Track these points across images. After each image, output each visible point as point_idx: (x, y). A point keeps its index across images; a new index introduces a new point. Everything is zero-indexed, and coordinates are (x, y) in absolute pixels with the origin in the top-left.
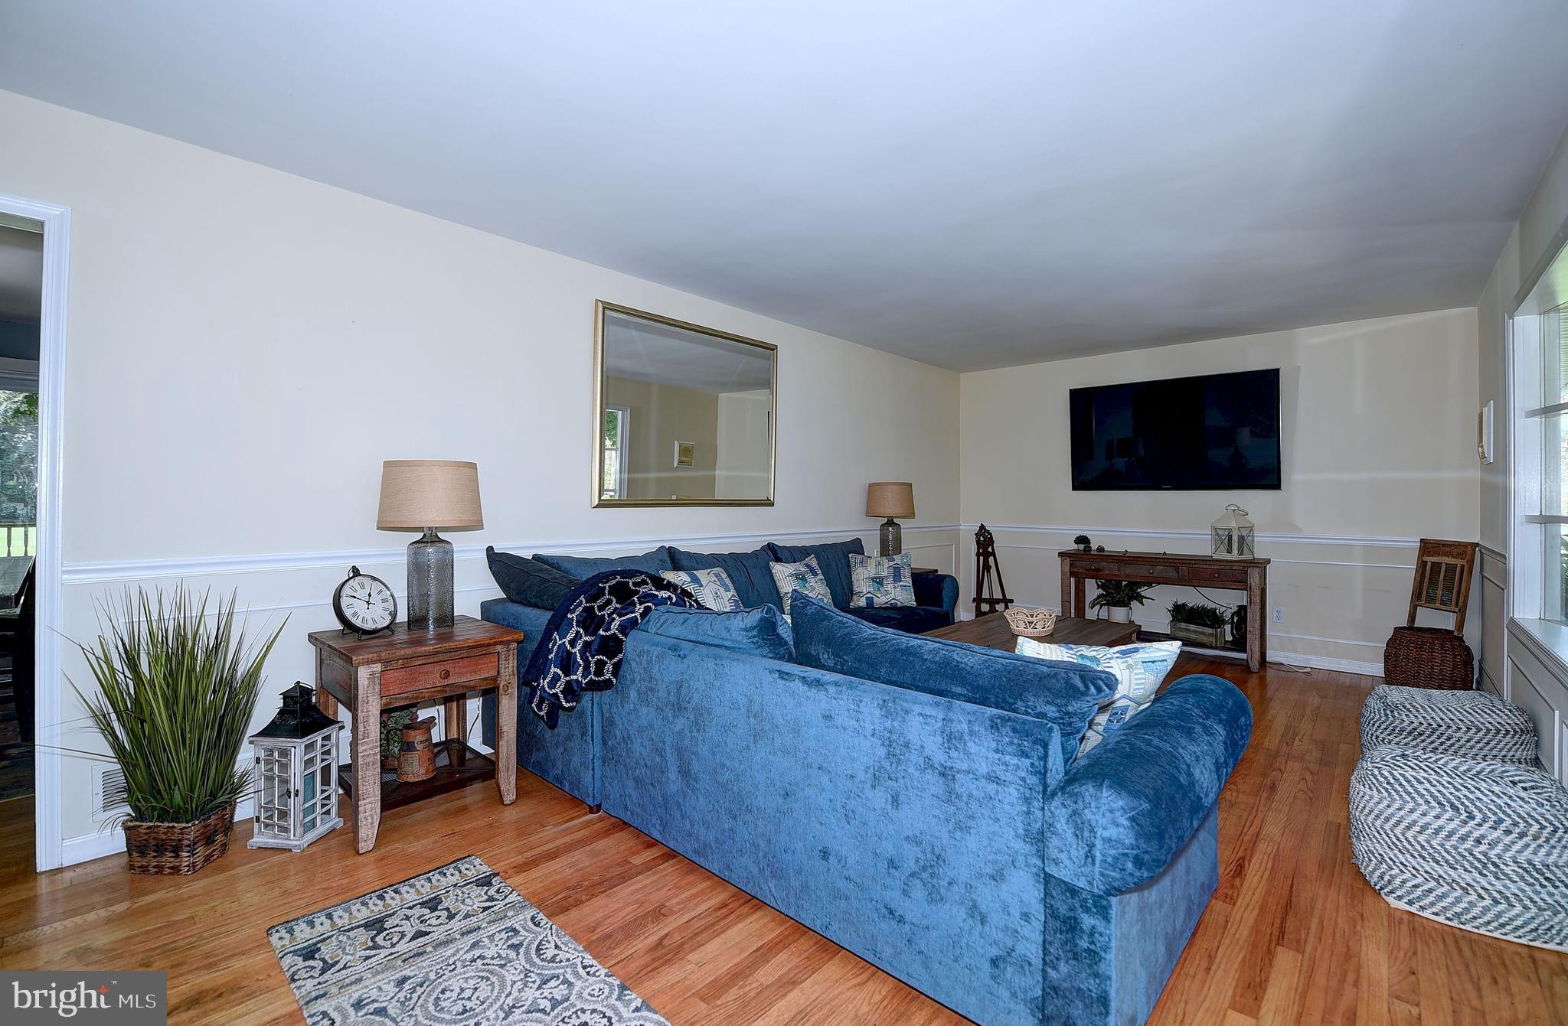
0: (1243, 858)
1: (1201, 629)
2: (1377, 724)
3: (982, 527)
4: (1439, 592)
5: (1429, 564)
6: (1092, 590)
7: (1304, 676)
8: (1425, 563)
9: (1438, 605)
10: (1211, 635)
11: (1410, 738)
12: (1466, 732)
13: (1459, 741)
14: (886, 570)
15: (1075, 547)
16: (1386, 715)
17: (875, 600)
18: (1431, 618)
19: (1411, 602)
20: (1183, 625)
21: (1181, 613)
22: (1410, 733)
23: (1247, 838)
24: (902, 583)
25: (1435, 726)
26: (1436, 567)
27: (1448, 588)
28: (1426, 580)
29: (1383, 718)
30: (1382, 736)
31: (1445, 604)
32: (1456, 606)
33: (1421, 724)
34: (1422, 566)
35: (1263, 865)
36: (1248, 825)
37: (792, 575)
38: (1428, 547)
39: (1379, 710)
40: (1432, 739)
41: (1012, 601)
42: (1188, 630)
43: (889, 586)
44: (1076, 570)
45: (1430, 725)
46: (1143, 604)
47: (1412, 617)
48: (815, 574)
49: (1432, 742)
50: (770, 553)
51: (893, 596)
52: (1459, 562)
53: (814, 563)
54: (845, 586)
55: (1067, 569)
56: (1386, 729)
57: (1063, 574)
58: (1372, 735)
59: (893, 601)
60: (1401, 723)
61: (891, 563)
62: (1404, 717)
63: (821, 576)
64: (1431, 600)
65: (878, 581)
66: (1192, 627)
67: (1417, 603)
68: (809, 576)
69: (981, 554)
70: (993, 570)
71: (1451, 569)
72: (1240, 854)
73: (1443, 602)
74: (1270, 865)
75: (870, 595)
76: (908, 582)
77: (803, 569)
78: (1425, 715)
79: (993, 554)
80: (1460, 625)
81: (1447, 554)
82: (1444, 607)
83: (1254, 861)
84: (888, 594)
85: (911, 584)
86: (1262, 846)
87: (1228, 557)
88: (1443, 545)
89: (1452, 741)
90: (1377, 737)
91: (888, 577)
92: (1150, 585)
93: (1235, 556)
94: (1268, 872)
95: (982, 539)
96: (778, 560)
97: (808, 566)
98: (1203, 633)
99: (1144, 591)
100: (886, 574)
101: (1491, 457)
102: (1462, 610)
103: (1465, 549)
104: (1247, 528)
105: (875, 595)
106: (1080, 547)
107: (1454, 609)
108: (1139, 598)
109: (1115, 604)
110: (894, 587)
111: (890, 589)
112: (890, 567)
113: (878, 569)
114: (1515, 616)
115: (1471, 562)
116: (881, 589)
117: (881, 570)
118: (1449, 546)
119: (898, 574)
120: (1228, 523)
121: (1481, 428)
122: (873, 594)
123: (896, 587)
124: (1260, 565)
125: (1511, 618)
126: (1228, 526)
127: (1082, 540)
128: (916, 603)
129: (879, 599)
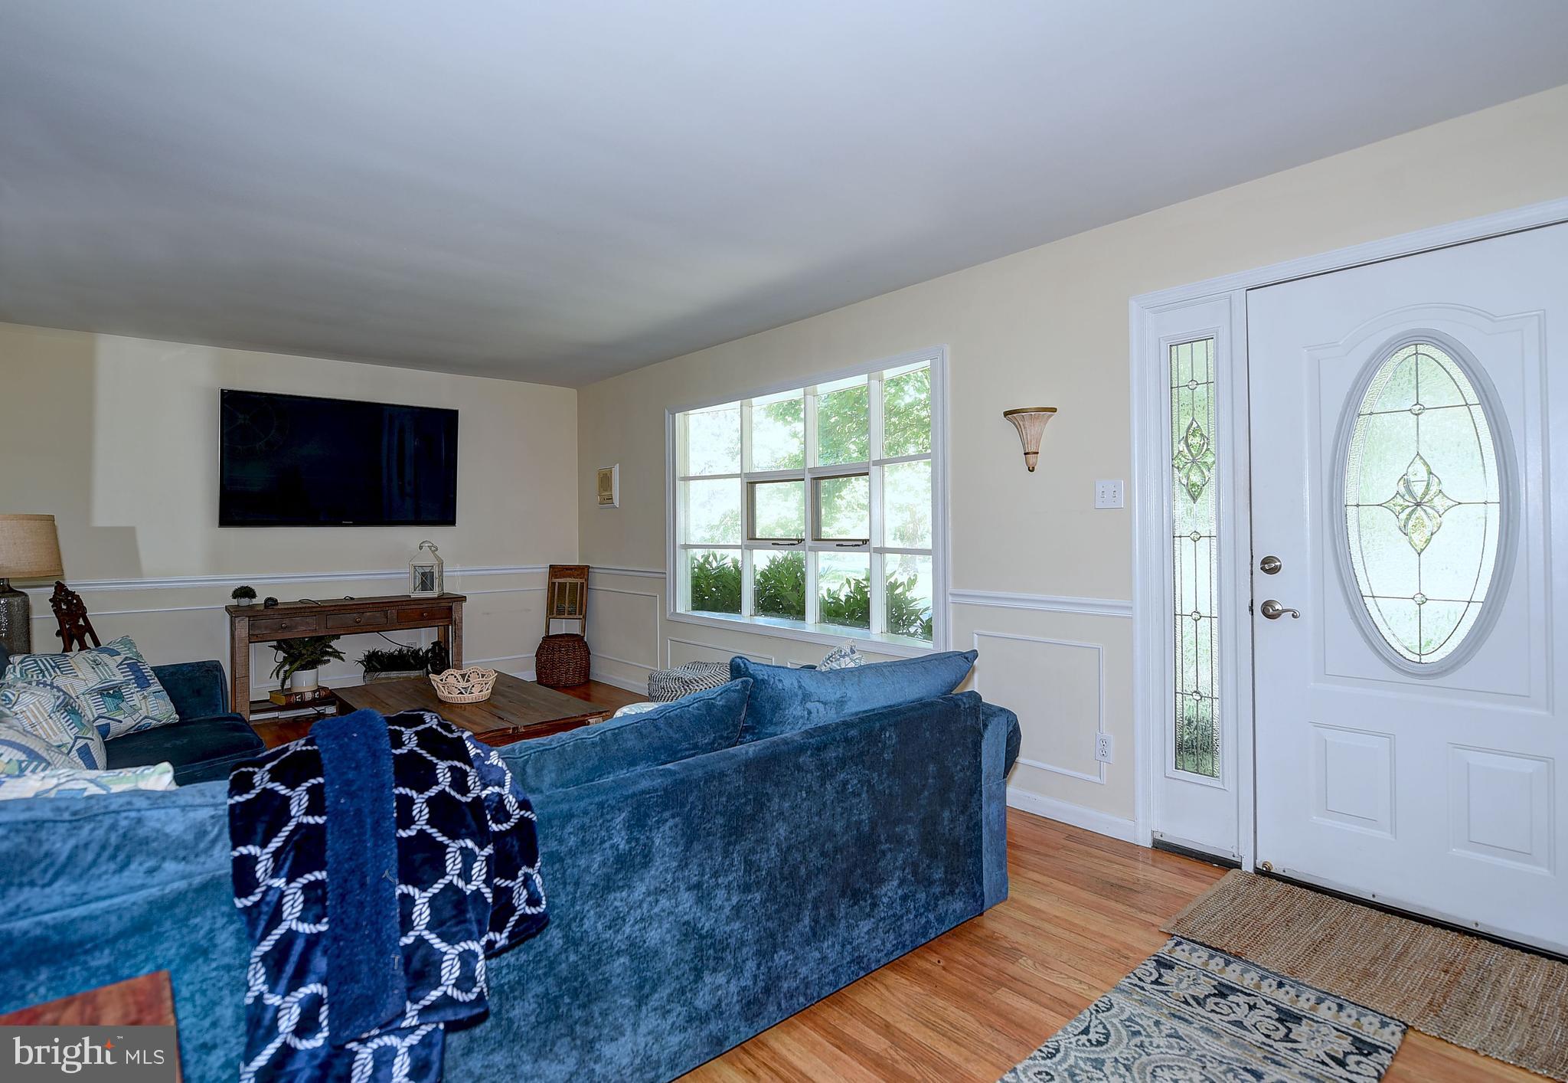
3: (60, 587)
4: (566, 605)
5: (557, 585)
8: (553, 584)
9: (566, 616)
14: (116, 671)
17: (114, 727)
18: (564, 626)
19: (547, 616)
20: (383, 675)
21: (379, 662)
24: (151, 689)
26: (562, 586)
27: (573, 602)
28: (556, 597)
31: (571, 614)
32: (580, 614)
34: (552, 586)
38: (555, 571)
42: (388, 678)
43: (135, 698)
47: (548, 627)
52: (579, 581)
55: (245, 633)
59: (144, 723)
64: (560, 612)
67: (550, 616)
69: (69, 632)
71: (574, 586)
73: (570, 613)
75: (102, 722)
76: (156, 684)
79: (89, 629)
80: (583, 629)
81: (569, 576)
82: (571, 617)
85: (160, 687)
87: (429, 595)
88: (567, 569)
91: (127, 683)
93: (433, 594)
95: (63, 606)
100: (119, 678)
101: (617, 503)
102: (585, 617)
103: (582, 571)
104: (441, 565)
105: (113, 720)
106: (245, 602)
107: (578, 617)
108: (337, 654)
109: (304, 667)
110: (141, 698)
111: (136, 702)
112: (121, 664)
113: (101, 672)
114: (678, 611)
115: (587, 580)
116: (123, 705)
117: (108, 673)
118: (571, 569)
119: (139, 674)
120: (427, 560)
121: (605, 481)
122: (110, 719)
123: (145, 698)
124: (462, 599)
125: (675, 613)
126: (429, 563)
127: (246, 592)
128: (177, 716)
129: (121, 725)
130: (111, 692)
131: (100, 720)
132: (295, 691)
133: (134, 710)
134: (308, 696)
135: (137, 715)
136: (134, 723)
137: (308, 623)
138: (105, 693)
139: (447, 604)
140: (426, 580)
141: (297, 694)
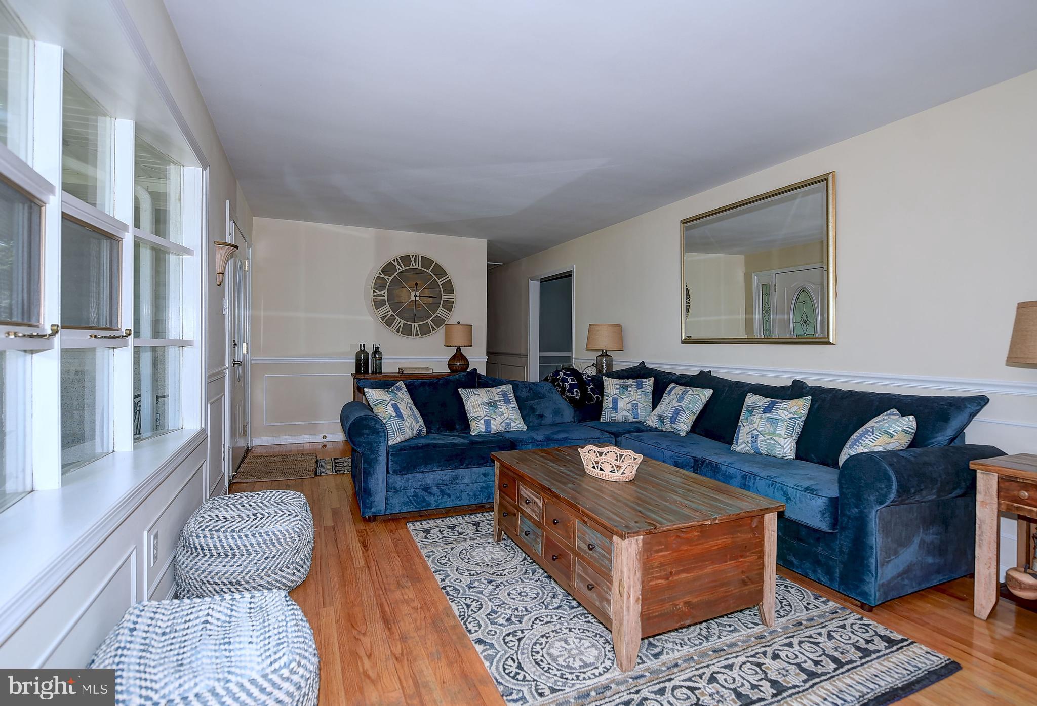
0: (367, 551)
23: (373, 563)
35: (355, 552)
36: (378, 572)
72: (369, 551)
74: (352, 553)
83: (361, 552)
86: (362, 562)
94: (351, 549)
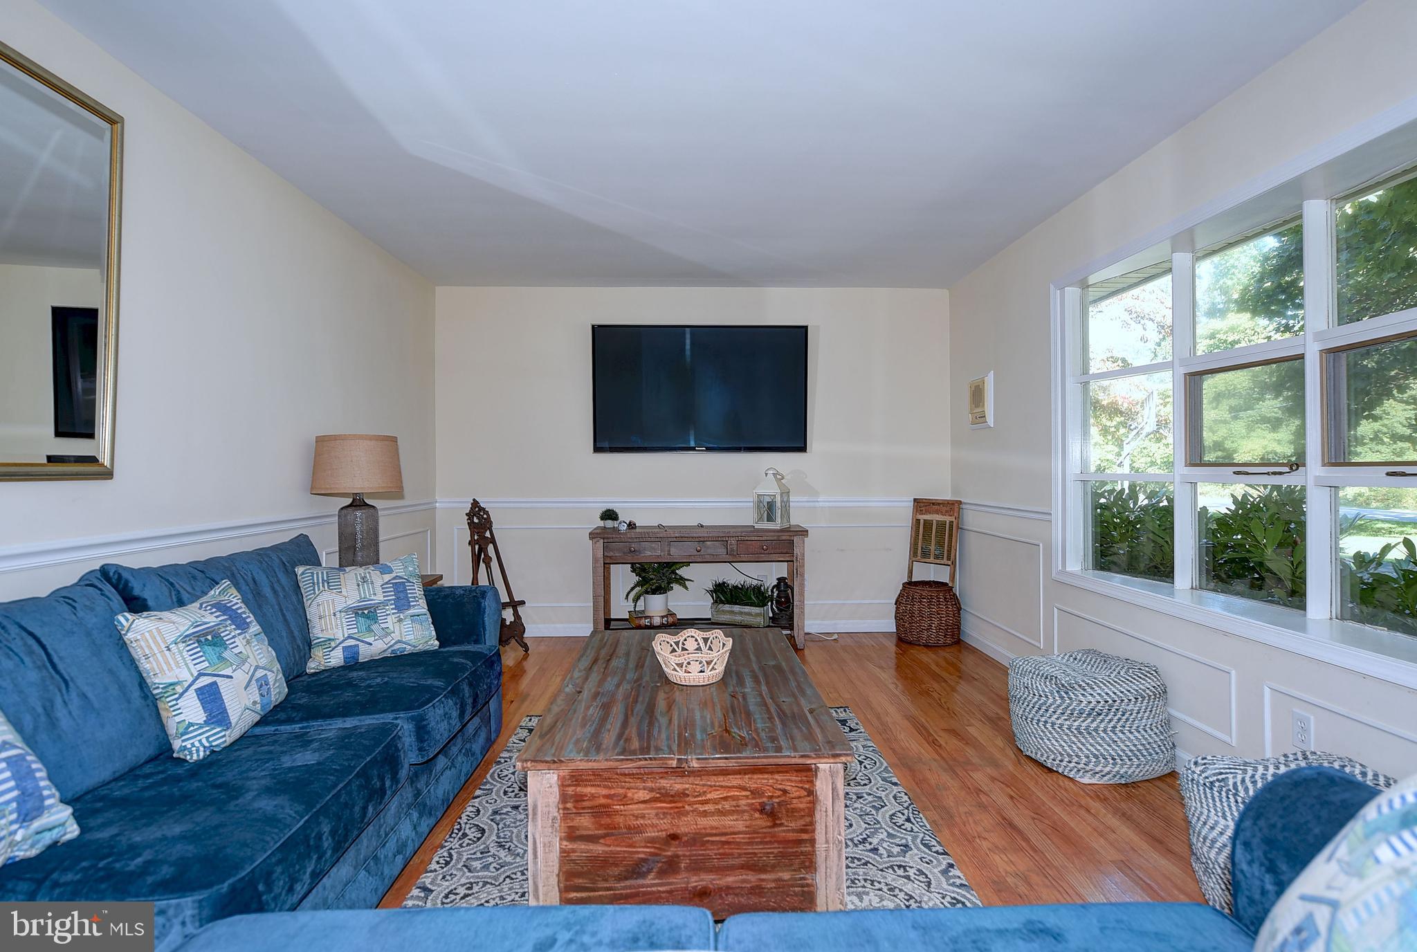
1: (747, 609)
2: (1051, 710)
3: (475, 503)
4: (933, 547)
5: (922, 522)
6: (623, 577)
7: (832, 643)
8: (918, 521)
9: (932, 559)
10: (758, 615)
11: (1089, 720)
12: (1136, 702)
13: (1131, 714)
14: (379, 590)
15: (601, 524)
16: (1062, 698)
17: (363, 648)
18: (928, 572)
19: (910, 559)
20: (727, 607)
21: (724, 594)
22: (1089, 715)
24: (412, 611)
25: (1111, 702)
26: (928, 524)
27: (940, 544)
28: (921, 537)
29: (1059, 701)
30: (1059, 722)
31: (939, 558)
32: (948, 558)
33: (1099, 702)
34: (916, 523)
37: (185, 639)
38: (921, 505)
39: (1052, 694)
40: (1109, 717)
41: (523, 603)
42: (732, 612)
43: (390, 620)
44: (611, 554)
45: (1107, 702)
46: (686, 588)
47: (911, 570)
48: (242, 625)
49: (1111, 720)
50: (108, 589)
51: (396, 636)
52: (947, 519)
53: (234, 598)
54: (296, 633)
55: (600, 554)
56: (1054, 712)
57: (595, 560)
58: (1039, 720)
59: (396, 647)
60: (1079, 705)
61: (387, 577)
62: (1081, 697)
63: (255, 628)
64: (925, 555)
65: (366, 613)
66: (737, 608)
67: (914, 559)
68: (229, 632)
69: (477, 542)
70: (494, 564)
71: (941, 525)
73: (937, 557)
75: (351, 642)
76: (421, 607)
77: (211, 619)
78: (1099, 692)
79: (493, 540)
80: (953, 577)
81: (937, 512)
82: (938, 561)
84: (388, 634)
85: (425, 610)
87: (770, 526)
88: (933, 504)
89: (1127, 715)
90: (1053, 724)
91: (384, 604)
92: (688, 564)
93: (777, 525)
95: (476, 520)
96: (136, 605)
97: (222, 608)
98: (749, 614)
99: (683, 572)
100: (380, 597)
101: (990, 420)
102: (954, 563)
103: (953, 507)
104: (786, 493)
105: (363, 641)
106: (609, 524)
107: (945, 561)
108: (682, 581)
109: (654, 592)
110: (395, 620)
111: (390, 625)
112: (387, 583)
113: (364, 590)
114: (1068, 569)
115: (958, 518)
116: (374, 627)
117: (369, 592)
118: (939, 504)
119: (402, 595)
120: (770, 489)
121: (977, 395)
122: (359, 640)
123: (400, 620)
124: (804, 533)
125: (1064, 572)
126: (771, 492)
127: (609, 515)
128: (437, 643)
129: (371, 647)
130: (366, 612)
131: (350, 640)
132: (647, 614)
133: (387, 633)
134: (657, 621)
135: (389, 638)
136: (386, 647)
137: (654, 548)
138: (360, 612)
139: (788, 538)
140: (769, 510)
141: (646, 617)
